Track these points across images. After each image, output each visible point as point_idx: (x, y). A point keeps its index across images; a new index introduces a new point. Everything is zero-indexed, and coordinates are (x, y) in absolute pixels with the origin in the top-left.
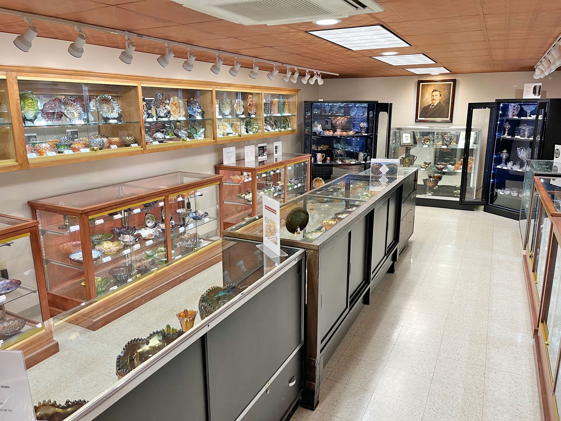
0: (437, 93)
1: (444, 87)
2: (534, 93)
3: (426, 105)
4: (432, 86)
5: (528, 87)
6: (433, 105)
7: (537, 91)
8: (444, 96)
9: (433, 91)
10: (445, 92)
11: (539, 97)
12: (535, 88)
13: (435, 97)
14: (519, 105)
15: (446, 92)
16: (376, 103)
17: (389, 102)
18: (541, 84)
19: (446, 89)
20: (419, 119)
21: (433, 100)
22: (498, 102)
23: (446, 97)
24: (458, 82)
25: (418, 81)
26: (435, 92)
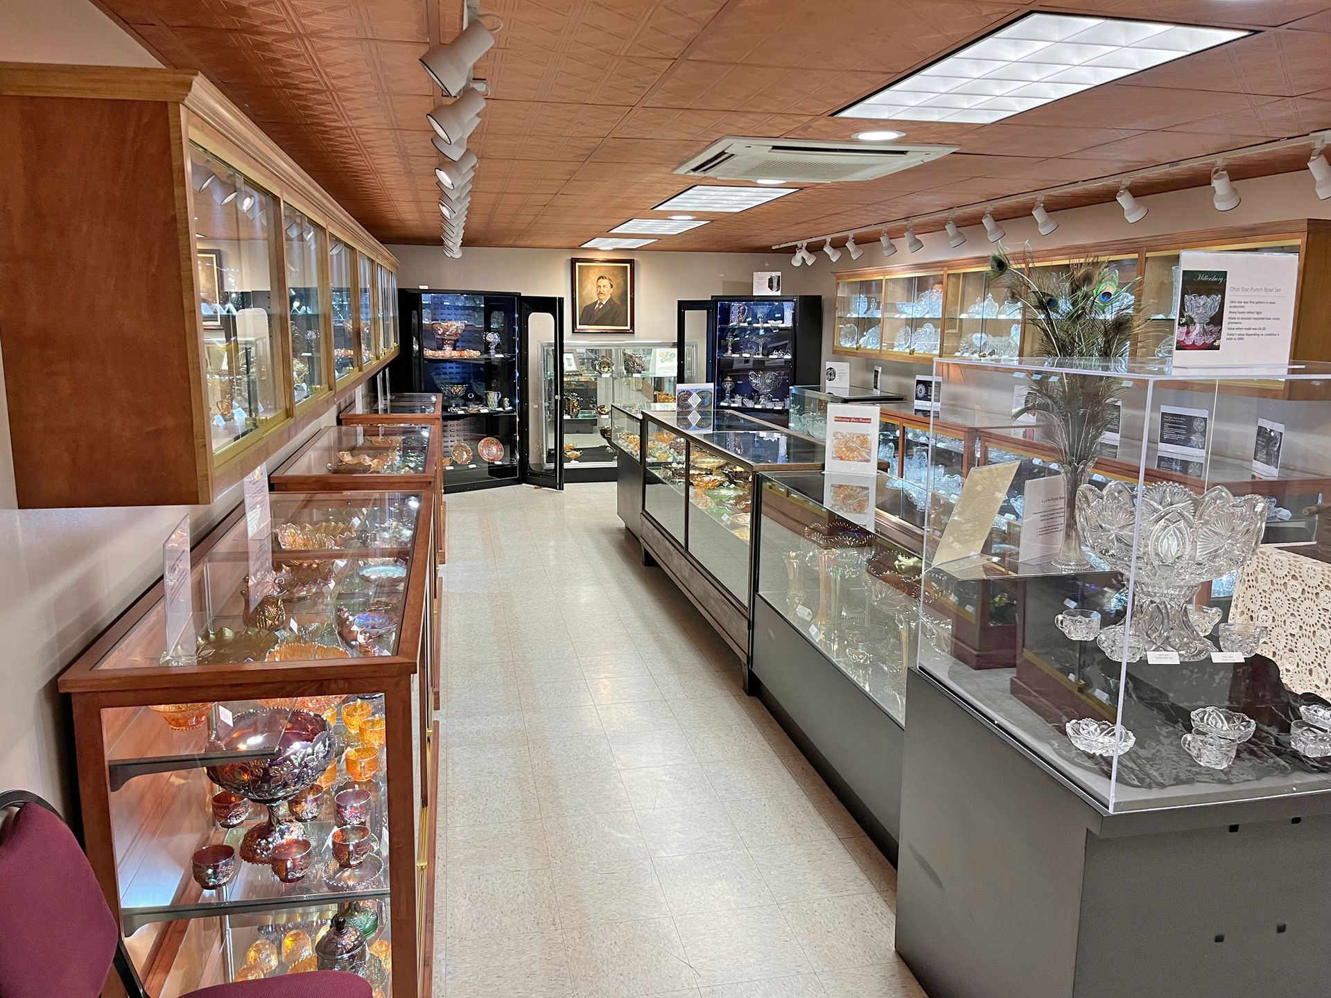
0: (605, 282)
1: (616, 272)
2: (771, 287)
3: (589, 303)
4: (596, 270)
5: (760, 278)
6: (601, 303)
7: (775, 284)
8: (618, 288)
9: (599, 279)
10: (618, 281)
11: (779, 293)
12: (771, 280)
13: (602, 289)
14: (746, 305)
15: (620, 280)
16: (518, 295)
17: (557, 296)
18: (779, 274)
19: (620, 276)
20: (579, 327)
21: (600, 293)
22: (715, 300)
23: (621, 291)
24: (638, 264)
25: (572, 259)
26: (601, 280)
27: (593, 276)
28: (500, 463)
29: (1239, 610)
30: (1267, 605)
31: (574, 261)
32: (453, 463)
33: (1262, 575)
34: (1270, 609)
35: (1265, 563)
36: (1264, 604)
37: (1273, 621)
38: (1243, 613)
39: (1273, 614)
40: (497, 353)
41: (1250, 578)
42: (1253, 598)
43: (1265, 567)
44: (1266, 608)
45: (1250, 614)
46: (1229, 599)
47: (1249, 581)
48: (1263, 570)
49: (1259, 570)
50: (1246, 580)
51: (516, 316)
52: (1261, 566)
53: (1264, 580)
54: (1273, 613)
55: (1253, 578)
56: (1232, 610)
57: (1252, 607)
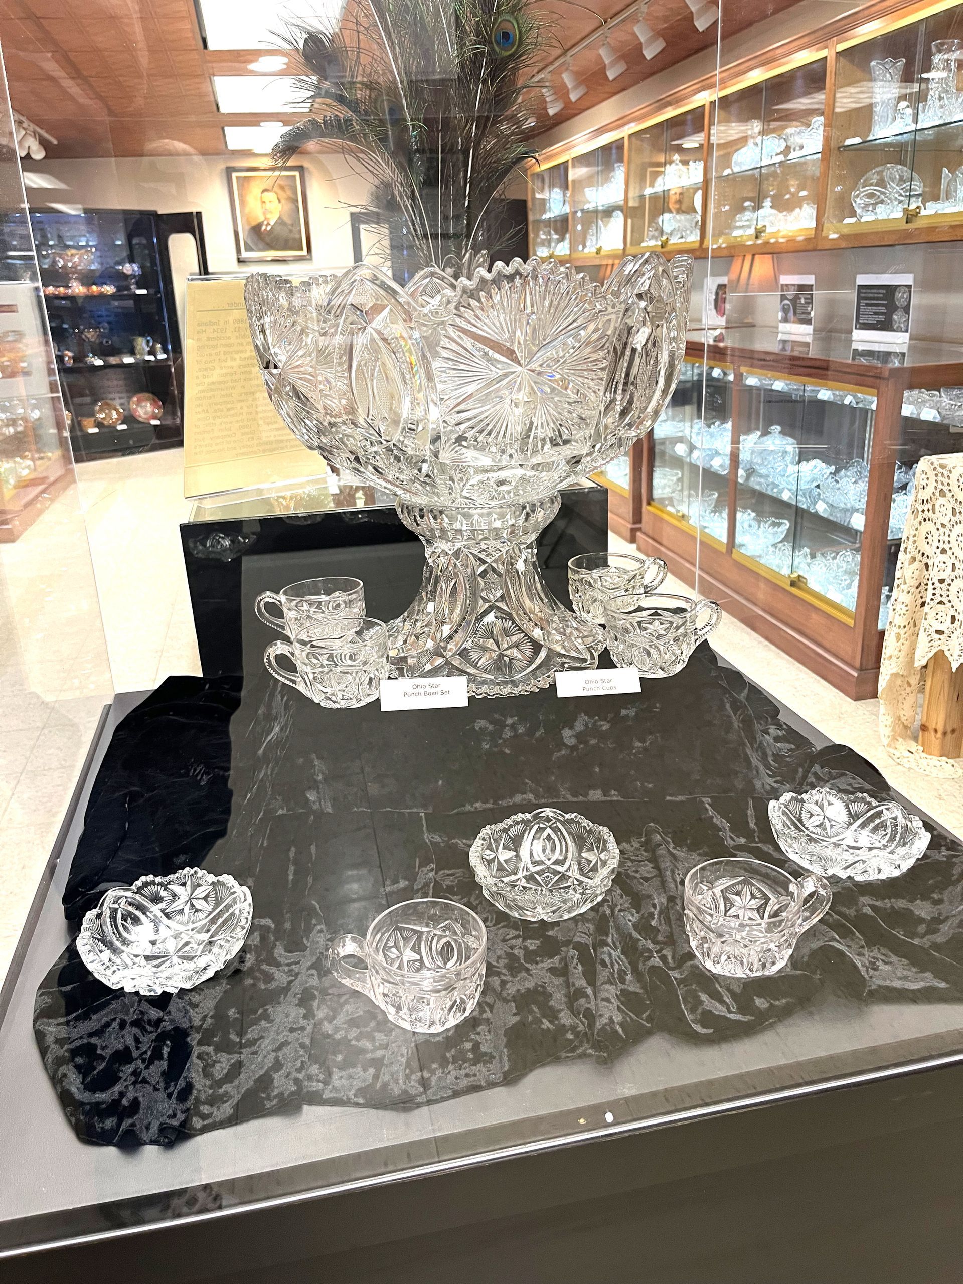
0: (271, 196)
1: (282, 184)
3: (253, 224)
4: (260, 181)
6: (268, 224)
9: (263, 192)
13: (268, 206)
15: (289, 193)
16: (154, 214)
17: (194, 210)
19: (288, 187)
20: (244, 254)
21: (266, 211)
23: (291, 207)
24: (310, 172)
25: (227, 168)
26: (266, 193)
27: (255, 190)
28: (157, 422)
29: (909, 556)
30: (947, 546)
31: (229, 171)
32: (99, 425)
33: (942, 500)
34: (950, 552)
35: (946, 481)
36: (941, 546)
37: (953, 570)
38: (914, 559)
39: (953, 560)
40: (139, 288)
41: (926, 507)
42: (929, 536)
43: (946, 488)
44: (944, 551)
45: (925, 560)
46: (898, 542)
47: (923, 511)
48: (942, 493)
49: (937, 494)
50: (920, 509)
51: (155, 240)
52: (940, 486)
53: (943, 509)
54: (953, 557)
55: (930, 506)
56: (901, 555)
57: (928, 550)
